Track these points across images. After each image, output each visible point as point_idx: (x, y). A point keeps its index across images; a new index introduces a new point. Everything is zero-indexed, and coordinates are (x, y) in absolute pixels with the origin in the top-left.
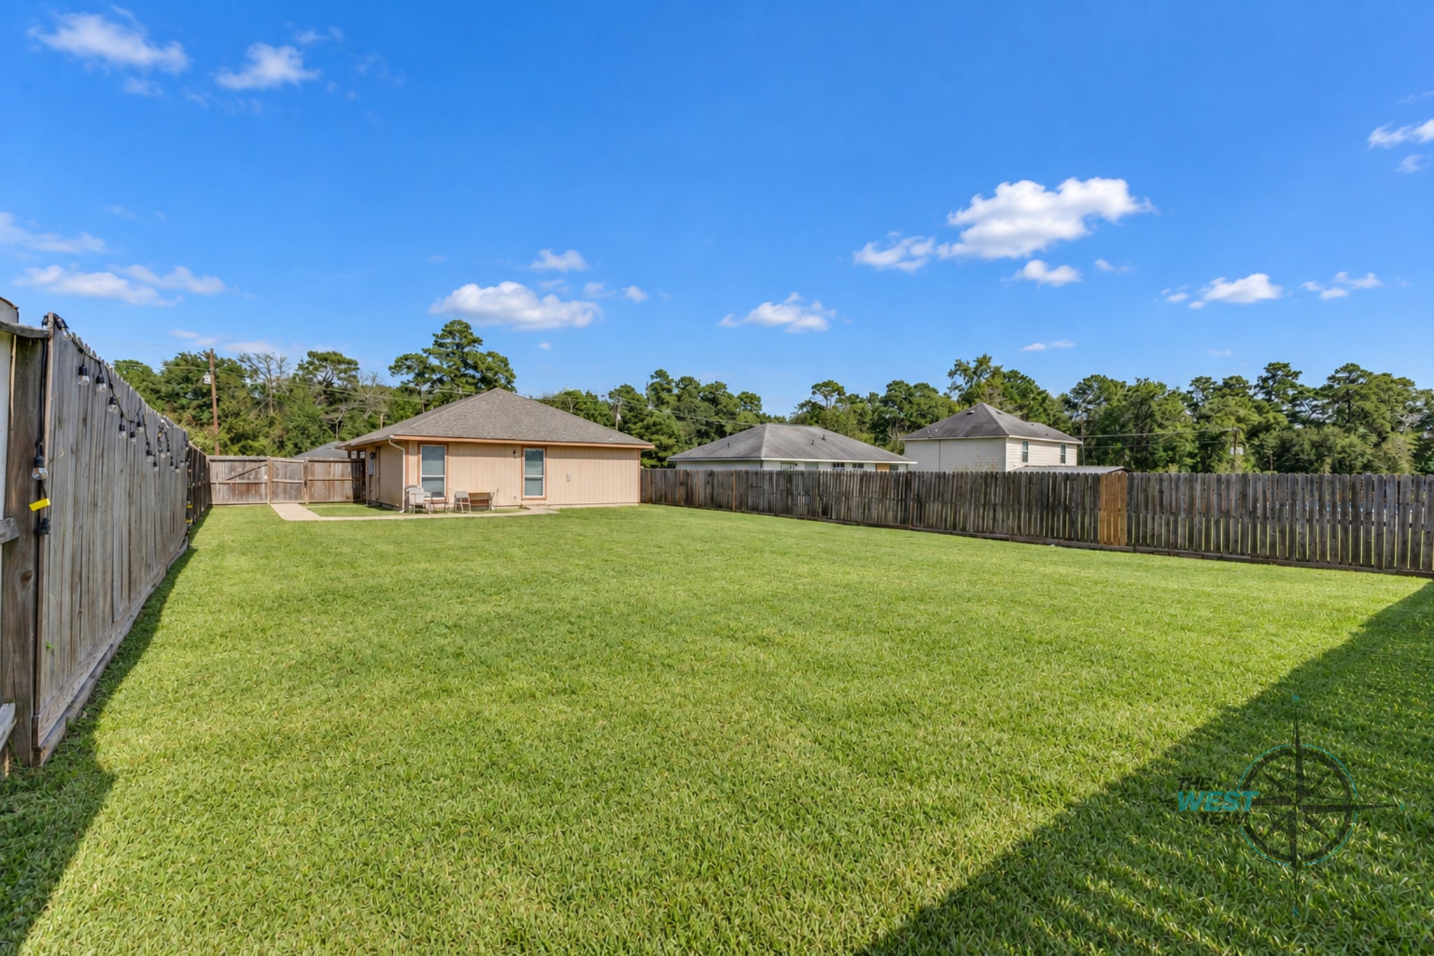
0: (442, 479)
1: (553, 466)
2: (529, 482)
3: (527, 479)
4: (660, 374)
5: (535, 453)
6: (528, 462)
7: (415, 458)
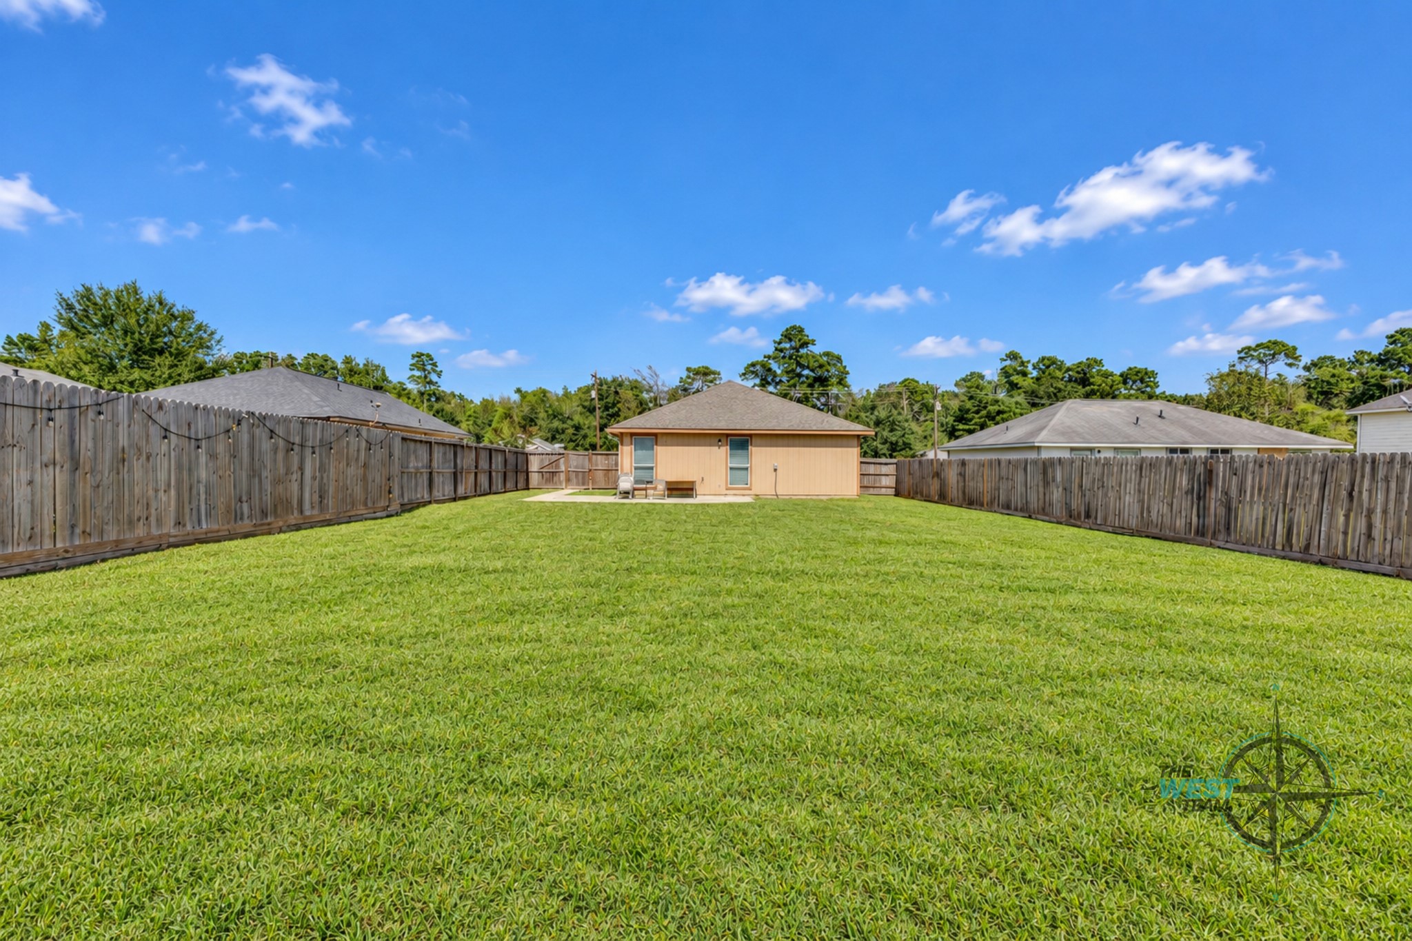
0: (652, 468)
1: (760, 456)
2: (734, 472)
3: (731, 468)
4: (1013, 356)
5: (740, 442)
6: (734, 452)
7: (629, 448)
